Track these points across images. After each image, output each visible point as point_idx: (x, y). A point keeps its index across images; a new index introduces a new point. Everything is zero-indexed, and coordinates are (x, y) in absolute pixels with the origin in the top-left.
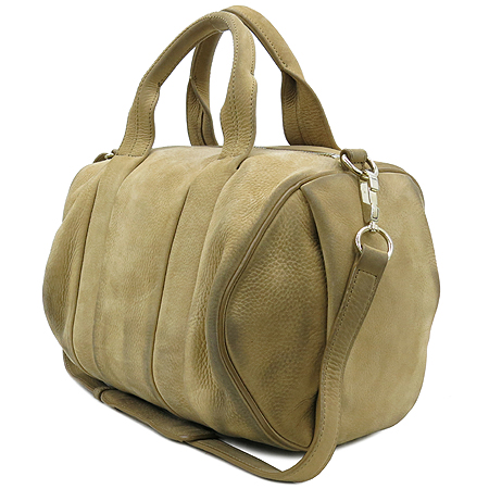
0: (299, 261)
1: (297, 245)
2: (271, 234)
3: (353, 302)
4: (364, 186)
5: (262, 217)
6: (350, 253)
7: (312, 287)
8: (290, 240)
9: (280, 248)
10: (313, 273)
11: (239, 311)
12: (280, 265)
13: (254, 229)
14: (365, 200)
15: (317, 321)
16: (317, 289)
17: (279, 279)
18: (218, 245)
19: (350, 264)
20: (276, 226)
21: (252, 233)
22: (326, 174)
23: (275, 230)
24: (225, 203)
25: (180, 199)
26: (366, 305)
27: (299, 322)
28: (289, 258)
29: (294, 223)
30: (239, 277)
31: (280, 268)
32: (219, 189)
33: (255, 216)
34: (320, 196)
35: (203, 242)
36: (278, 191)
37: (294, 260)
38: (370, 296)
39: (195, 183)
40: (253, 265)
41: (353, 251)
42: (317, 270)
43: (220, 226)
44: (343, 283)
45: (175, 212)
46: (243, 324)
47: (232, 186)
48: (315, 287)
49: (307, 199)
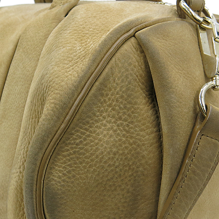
0: (132, 122)
1: (130, 103)
2: (100, 89)
3: (194, 172)
4: (203, 35)
5: (89, 69)
6: (191, 114)
7: (145, 153)
8: (122, 97)
9: (110, 106)
10: (147, 136)
11: (60, 177)
12: (109, 126)
13: (80, 82)
14: (207, 51)
15: (148, 190)
16: (152, 155)
17: (107, 142)
18: (40, 99)
19: (191, 126)
20: (106, 79)
21: (76, 87)
22: (163, 20)
23: (104, 84)
24: (49, 52)
25: (11, 47)
26: (207, 175)
27: (128, 192)
28: (120, 118)
29: (127, 77)
30: (60, 139)
31: (108, 130)
32: (46, 37)
33: (82, 66)
34: (158, 44)
35: (27, 92)
36: (109, 38)
37: (125, 120)
38: (212, 164)
39: (25, 31)
40: (77, 125)
41: (195, 110)
42: (152, 133)
43: (43, 77)
44: (182, 150)
45: (6, 59)
46: (64, 193)
47: (59, 33)
48: (148, 153)
49: (142, 49)
